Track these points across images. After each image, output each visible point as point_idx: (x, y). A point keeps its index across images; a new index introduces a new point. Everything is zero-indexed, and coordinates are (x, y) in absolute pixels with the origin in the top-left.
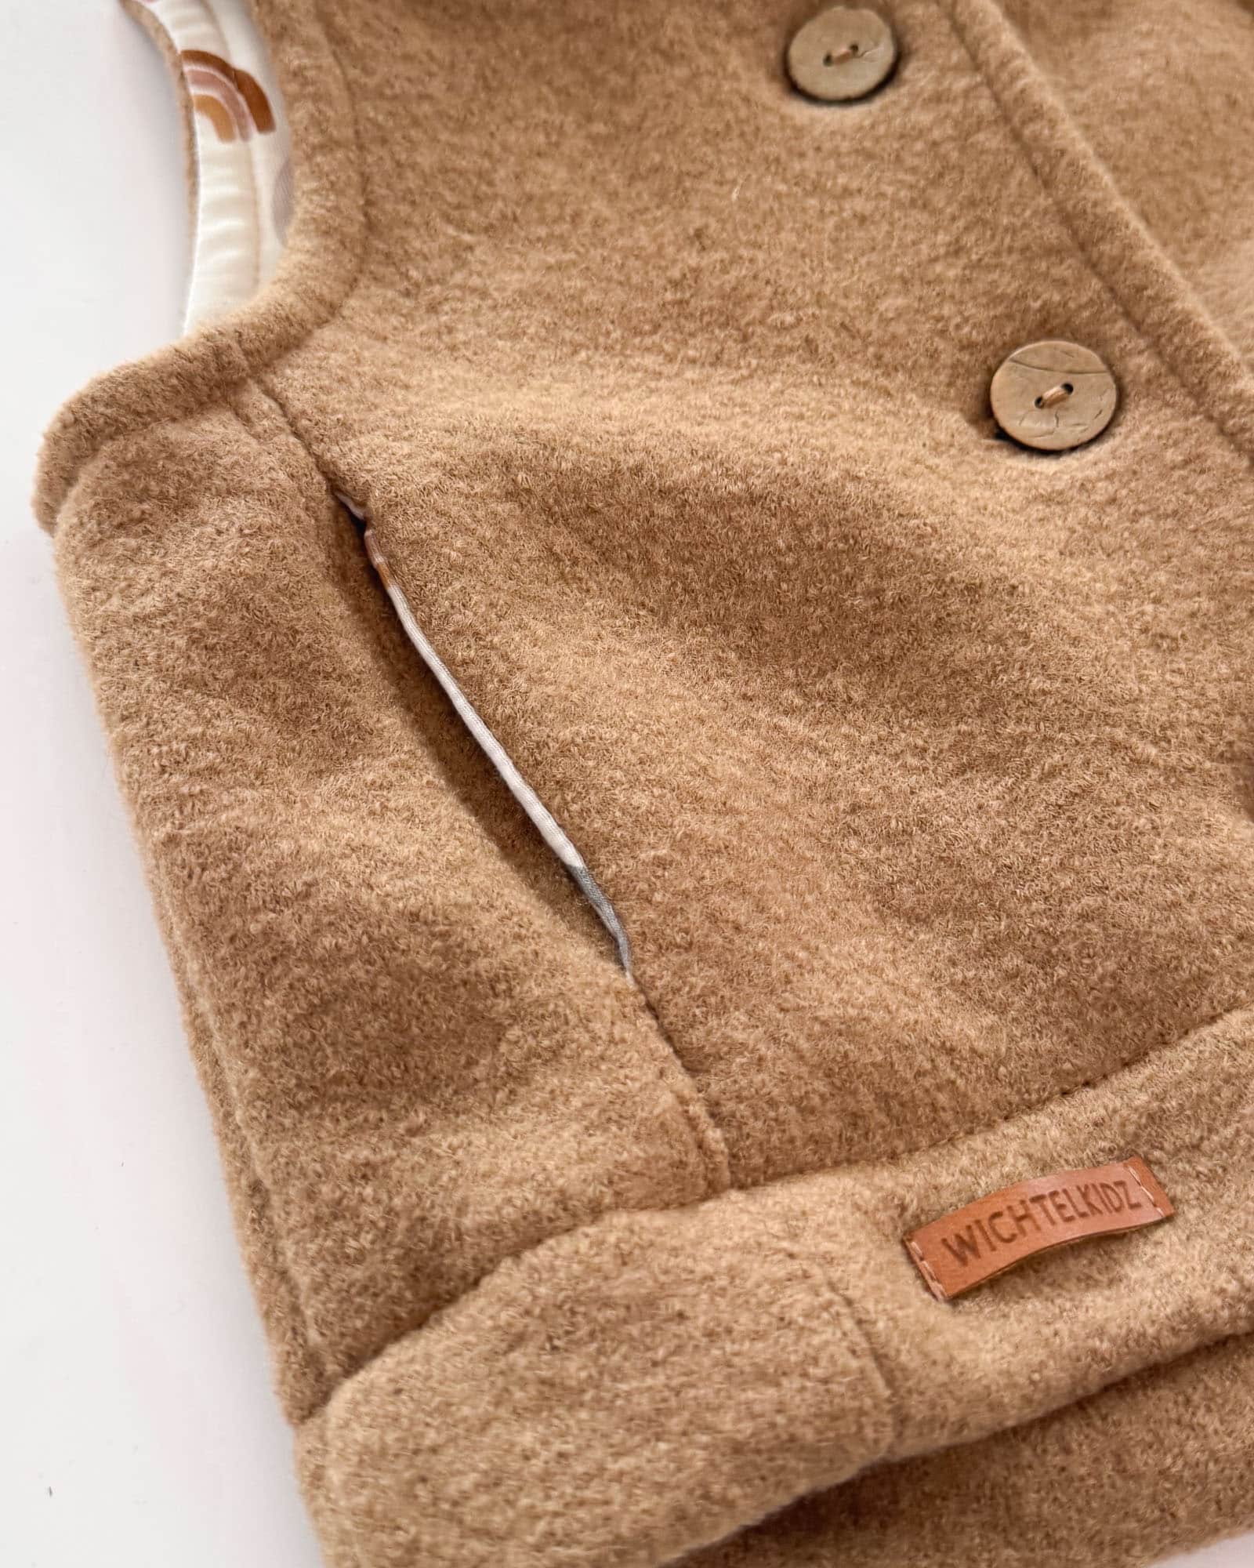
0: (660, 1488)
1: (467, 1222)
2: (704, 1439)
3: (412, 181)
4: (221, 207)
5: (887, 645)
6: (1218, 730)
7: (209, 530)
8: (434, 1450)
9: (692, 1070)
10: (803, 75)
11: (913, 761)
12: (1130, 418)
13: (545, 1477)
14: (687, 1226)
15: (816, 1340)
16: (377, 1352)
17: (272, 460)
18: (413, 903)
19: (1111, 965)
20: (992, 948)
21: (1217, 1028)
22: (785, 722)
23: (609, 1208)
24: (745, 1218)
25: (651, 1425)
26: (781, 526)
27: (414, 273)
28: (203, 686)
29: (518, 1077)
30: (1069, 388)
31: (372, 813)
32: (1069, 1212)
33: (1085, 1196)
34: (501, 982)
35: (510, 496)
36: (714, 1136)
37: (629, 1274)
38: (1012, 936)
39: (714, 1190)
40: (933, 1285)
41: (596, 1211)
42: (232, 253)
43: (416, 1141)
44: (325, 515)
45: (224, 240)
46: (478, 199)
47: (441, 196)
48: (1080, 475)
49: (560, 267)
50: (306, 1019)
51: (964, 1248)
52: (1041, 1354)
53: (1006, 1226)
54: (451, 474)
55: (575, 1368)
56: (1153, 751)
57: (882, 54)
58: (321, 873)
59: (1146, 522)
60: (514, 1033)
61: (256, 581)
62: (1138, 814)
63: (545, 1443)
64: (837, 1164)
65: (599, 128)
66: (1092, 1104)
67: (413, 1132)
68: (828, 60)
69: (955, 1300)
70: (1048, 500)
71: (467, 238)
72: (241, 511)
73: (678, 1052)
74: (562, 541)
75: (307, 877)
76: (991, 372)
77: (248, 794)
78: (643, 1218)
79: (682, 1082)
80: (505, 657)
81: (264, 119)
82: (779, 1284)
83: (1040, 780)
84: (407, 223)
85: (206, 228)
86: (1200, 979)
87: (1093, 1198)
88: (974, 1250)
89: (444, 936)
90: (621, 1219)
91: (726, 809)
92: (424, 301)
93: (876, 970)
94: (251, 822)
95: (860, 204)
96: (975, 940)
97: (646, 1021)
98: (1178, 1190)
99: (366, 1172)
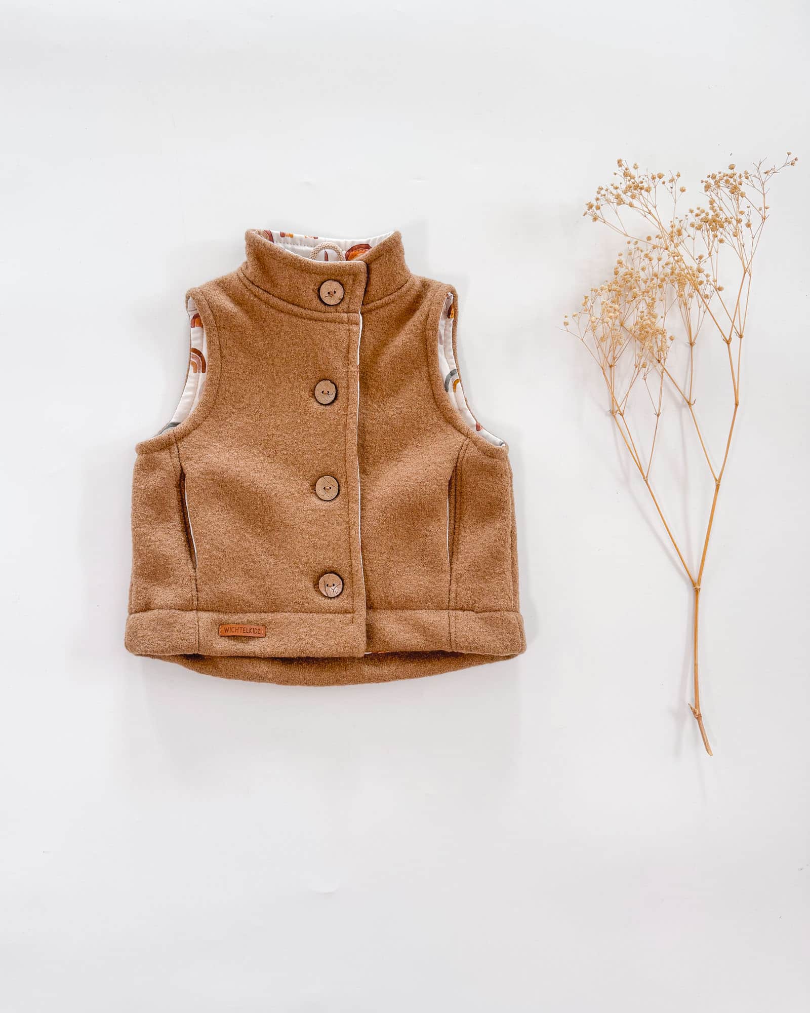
0: (162, 647)
1: (155, 601)
2: (170, 643)
3: (227, 394)
4: (189, 389)
5: (270, 528)
6: (315, 567)
7: (156, 476)
8: (139, 629)
9: (197, 591)
10: (317, 393)
11: (265, 550)
12: (337, 499)
13: (149, 639)
14: (184, 614)
15: (191, 637)
16: (139, 612)
17: (171, 464)
18: (164, 553)
19: (276, 598)
20: (261, 586)
21: (285, 614)
22: (246, 534)
23: (173, 609)
24: (192, 616)
25: (164, 639)
26: (260, 500)
27: (220, 417)
28: (146, 504)
29: (170, 584)
30: (330, 488)
31: (166, 533)
32: (245, 631)
33: (250, 629)
34: (173, 570)
35: (212, 480)
36: (195, 602)
37: (171, 619)
38: (264, 586)
39: (191, 610)
40: (220, 633)
41: (171, 608)
42: (188, 400)
43: (154, 587)
44: (178, 475)
45: (187, 397)
46: (240, 401)
47: (232, 399)
48: (321, 508)
49: (249, 423)
50: (143, 564)
51: (227, 630)
52: (227, 649)
53: (234, 630)
54: (202, 474)
55: (158, 628)
56: (301, 566)
57: (332, 397)
58: (152, 543)
59: (327, 523)
60: (172, 578)
61: (160, 488)
62: (292, 576)
63: (151, 635)
64: (215, 611)
65: (271, 391)
66: (263, 616)
67: (154, 585)
68: (323, 392)
69: (222, 636)
70: (313, 510)
71: (234, 410)
72: (163, 474)
73: (197, 588)
74: (219, 490)
75: (150, 544)
76: (320, 477)
77: (146, 525)
78: (177, 611)
79: (195, 593)
80: (197, 513)
81: (204, 371)
82: (190, 628)
83: (281, 563)
84: (223, 405)
85: (186, 393)
86: (287, 606)
87: (252, 630)
88: (228, 631)
89: (167, 560)
90: (174, 611)
91: (224, 551)
92: (219, 424)
93: (237, 584)
94: (145, 531)
95: (312, 431)
96: (258, 584)
97: (194, 581)
98: (267, 634)
99: (145, 589)
